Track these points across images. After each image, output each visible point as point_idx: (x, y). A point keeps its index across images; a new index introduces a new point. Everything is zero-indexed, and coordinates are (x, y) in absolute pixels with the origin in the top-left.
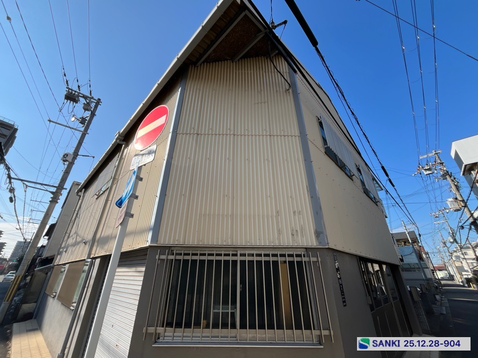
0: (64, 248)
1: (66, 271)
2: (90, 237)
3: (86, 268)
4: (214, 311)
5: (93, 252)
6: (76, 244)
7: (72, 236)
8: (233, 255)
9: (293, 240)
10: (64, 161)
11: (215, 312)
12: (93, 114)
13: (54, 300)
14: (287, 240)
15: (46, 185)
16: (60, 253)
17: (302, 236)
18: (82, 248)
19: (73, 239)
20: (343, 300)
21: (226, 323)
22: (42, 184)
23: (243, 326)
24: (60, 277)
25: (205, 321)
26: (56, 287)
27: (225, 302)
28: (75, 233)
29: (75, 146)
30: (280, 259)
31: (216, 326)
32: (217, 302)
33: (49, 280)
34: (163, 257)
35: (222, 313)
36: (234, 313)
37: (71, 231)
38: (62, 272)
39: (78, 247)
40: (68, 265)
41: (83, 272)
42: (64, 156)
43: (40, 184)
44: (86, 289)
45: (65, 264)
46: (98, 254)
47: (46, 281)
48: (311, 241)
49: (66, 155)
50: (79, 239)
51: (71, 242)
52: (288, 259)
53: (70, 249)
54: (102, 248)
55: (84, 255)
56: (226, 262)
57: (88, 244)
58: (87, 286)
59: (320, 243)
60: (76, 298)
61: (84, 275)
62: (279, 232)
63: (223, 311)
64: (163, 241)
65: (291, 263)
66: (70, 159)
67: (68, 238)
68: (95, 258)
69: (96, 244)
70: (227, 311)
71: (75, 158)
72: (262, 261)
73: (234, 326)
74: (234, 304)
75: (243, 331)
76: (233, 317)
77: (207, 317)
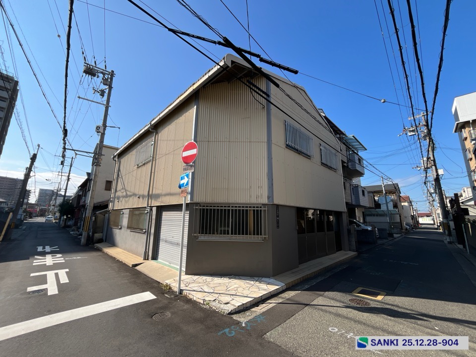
0: (114, 198)
4: (220, 229)
5: (150, 203)
6: (128, 196)
8: (228, 207)
9: (257, 200)
10: (98, 132)
12: (110, 88)
13: (121, 230)
14: (253, 200)
15: (90, 153)
16: (112, 202)
17: (261, 198)
21: (226, 232)
22: (87, 152)
23: (232, 234)
27: (225, 226)
28: (122, 189)
29: (103, 119)
30: (249, 209)
31: (221, 234)
32: (221, 226)
33: (109, 219)
34: (196, 207)
37: (116, 187)
38: (121, 214)
39: (131, 198)
40: (125, 211)
42: (97, 128)
43: (86, 152)
44: (150, 222)
45: (122, 209)
46: (153, 204)
47: (106, 219)
48: (265, 200)
49: (98, 128)
51: (121, 194)
52: (252, 209)
53: (122, 200)
54: (156, 201)
56: (225, 210)
59: (269, 202)
62: (250, 196)
63: (224, 229)
64: (196, 200)
65: (254, 210)
66: (101, 130)
67: (116, 192)
68: (152, 207)
69: (150, 198)
70: (226, 229)
71: (105, 129)
73: (228, 234)
74: (228, 226)
75: (232, 235)
76: (228, 231)
77: (217, 231)
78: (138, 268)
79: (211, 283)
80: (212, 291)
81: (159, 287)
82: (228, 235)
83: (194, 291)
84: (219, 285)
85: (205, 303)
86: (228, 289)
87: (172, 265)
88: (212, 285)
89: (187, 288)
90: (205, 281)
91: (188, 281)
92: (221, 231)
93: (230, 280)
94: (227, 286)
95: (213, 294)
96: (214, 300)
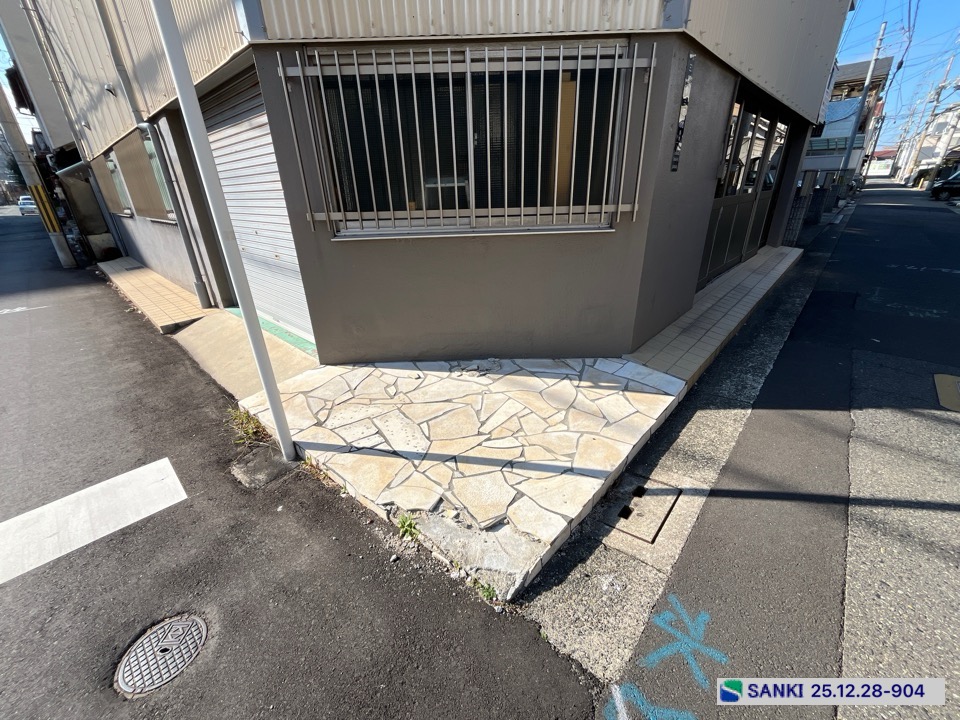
0: (78, 121)
1: (118, 166)
2: (111, 75)
3: (150, 146)
4: (427, 186)
5: (142, 106)
6: (95, 103)
7: (74, 86)
11: (429, 188)
13: (135, 220)
14: (586, 18)
16: (80, 135)
18: (112, 105)
19: (81, 92)
20: (675, 160)
21: (452, 200)
23: (481, 203)
24: (117, 181)
25: (413, 204)
26: (122, 200)
27: (447, 172)
28: (75, 77)
30: (562, 66)
31: (433, 206)
32: (430, 174)
33: (100, 191)
34: (293, 72)
35: (442, 188)
36: (464, 187)
37: (62, 74)
38: (113, 172)
39: (105, 108)
40: (113, 155)
41: (151, 156)
44: (175, 184)
45: (106, 153)
46: (154, 107)
47: (97, 194)
48: (646, 12)
50: (95, 90)
51: (82, 101)
52: (581, 65)
53: (92, 118)
54: (155, 90)
55: (129, 122)
57: (119, 92)
58: (173, 179)
60: (169, 205)
61: (156, 162)
63: (443, 185)
64: (280, 29)
65: (587, 75)
67: (70, 95)
68: (153, 120)
69: (135, 86)
70: (451, 185)
72: (522, 72)
73: (464, 204)
74: (463, 173)
75: (482, 212)
76: (463, 191)
77: (415, 196)
78: (180, 337)
79: (417, 396)
80: (420, 446)
81: (219, 424)
82: (464, 212)
83: (351, 449)
84: (448, 406)
85: (396, 521)
86: (485, 429)
87: (281, 324)
88: (418, 411)
89: (323, 436)
90: (392, 390)
91: (327, 393)
92: (432, 192)
93: (484, 380)
94: (478, 412)
95: (426, 464)
96: (435, 508)
